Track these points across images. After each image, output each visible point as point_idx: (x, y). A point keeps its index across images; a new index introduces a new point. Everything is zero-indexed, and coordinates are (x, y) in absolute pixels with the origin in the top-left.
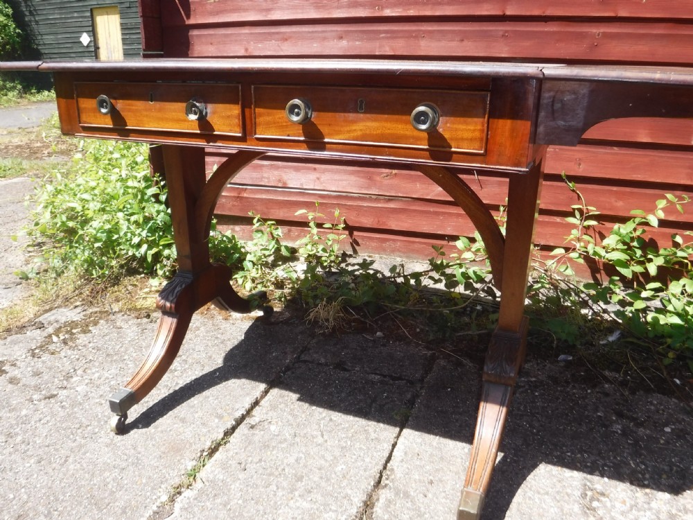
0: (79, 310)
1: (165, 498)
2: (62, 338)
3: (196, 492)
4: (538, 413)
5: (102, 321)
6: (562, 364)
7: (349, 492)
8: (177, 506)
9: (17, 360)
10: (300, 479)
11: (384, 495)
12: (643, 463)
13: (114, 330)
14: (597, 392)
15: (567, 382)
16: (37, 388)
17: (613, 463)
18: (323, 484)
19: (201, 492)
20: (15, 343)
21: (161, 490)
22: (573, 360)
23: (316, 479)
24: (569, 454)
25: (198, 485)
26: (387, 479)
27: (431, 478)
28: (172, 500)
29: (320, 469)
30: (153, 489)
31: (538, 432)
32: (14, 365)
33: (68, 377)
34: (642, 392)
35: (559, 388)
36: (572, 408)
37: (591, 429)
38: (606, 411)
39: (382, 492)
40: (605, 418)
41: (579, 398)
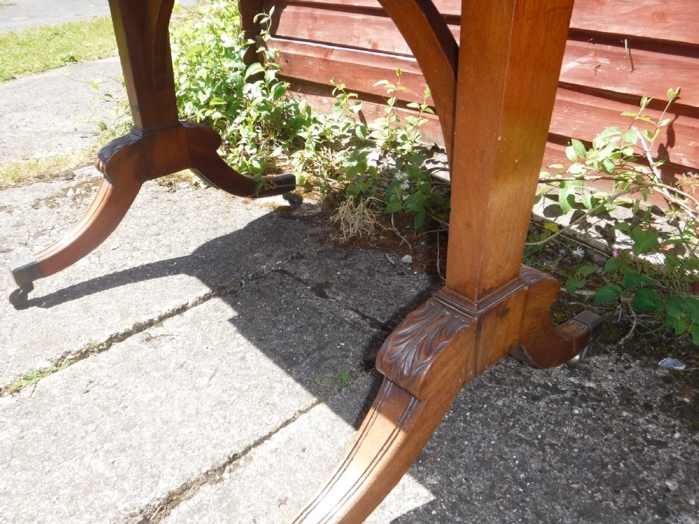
2: (77, 192)
3: (14, 401)
4: (552, 446)
6: (659, 373)
7: (167, 470)
9: (18, 207)
11: (207, 493)
15: (648, 407)
18: (148, 446)
19: (20, 402)
20: (33, 190)
22: (685, 372)
25: (24, 394)
26: (230, 471)
27: (289, 494)
29: (165, 422)
31: (527, 479)
32: (10, 211)
33: (40, 234)
35: (625, 414)
36: (624, 457)
37: (633, 509)
38: (687, 483)
39: (207, 488)
40: (674, 496)
41: (650, 442)
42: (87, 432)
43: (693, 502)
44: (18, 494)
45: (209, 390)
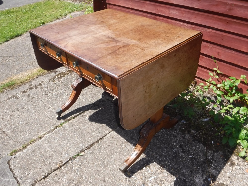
0: (66, 69)
1: (53, 128)
2: (58, 77)
3: (60, 129)
4: (156, 137)
5: (70, 74)
6: (181, 123)
7: (90, 141)
8: (54, 131)
9: (45, 82)
10: (82, 134)
11: (97, 144)
12: (170, 163)
13: (71, 77)
14: (182, 137)
15: (176, 130)
16: (45, 92)
17: (162, 160)
18: (86, 137)
19: (61, 129)
20: (47, 76)
22: (185, 123)
23: (85, 135)
24: (152, 152)
25: (61, 128)
26: (100, 141)
27: (110, 144)
28: (54, 129)
29: (88, 133)
30: (52, 125)
32: (44, 83)
33: (53, 90)
34: (197, 141)
35: (171, 131)
36: (168, 139)
37: (167, 147)
38: (178, 144)
39: (96, 144)
40: (175, 146)
41: (174, 136)
42: (75, 135)
43: (177, 147)
44: (65, 145)
45: (95, 127)
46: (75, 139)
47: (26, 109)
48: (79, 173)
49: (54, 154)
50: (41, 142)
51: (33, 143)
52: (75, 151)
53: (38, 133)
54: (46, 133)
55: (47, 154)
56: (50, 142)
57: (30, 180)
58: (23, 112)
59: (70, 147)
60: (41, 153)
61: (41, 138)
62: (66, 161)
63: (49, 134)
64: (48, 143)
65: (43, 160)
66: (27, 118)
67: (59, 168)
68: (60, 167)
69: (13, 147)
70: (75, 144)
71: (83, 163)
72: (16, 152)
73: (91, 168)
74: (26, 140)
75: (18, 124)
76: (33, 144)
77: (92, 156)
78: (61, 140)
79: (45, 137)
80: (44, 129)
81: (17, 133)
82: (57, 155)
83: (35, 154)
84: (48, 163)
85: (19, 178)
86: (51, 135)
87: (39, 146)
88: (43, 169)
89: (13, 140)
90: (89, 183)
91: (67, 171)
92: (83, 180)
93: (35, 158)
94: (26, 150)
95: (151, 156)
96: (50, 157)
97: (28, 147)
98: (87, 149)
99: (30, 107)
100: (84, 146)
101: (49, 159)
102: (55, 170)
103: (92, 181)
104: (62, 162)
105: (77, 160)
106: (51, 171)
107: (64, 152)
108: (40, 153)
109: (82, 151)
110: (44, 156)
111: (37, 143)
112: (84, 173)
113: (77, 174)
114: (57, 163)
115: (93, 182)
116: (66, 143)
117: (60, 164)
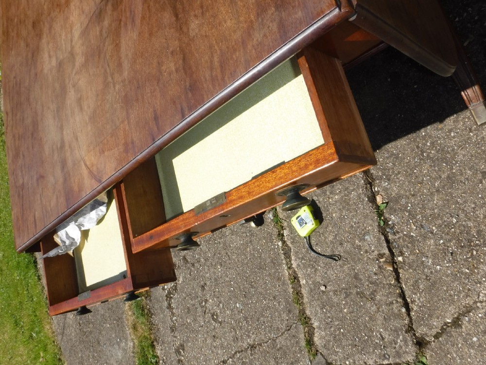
1: (280, 244)
3: (288, 229)
8: (289, 243)
21: (275, 241)
28: (284, 242)
30: (272, 242)
46: (330, 204)
47: (208, 283)
48: (434, 228)
49: (352, 266)
50: (307, 282)
51: (303, 299)
52: (366, 217)
53: (279, 279)
54: (287, 264)
55: (346, 280)
56: (315, 262)
57: (399, 341)
58: (214, 292)
59: (347, 222)
60: (337, 291)
61: (295, 278)
62: (385, 245)
63: (293, 258)
64: (316, 267)
65: (358, 293)
66: (232, 289)
67: (396, 267)
68: (393, 263)
69: (297, 342)
70: (344, 208)
71: (409, 208)
72: (310, 342)
73: (432, 193)
74: (290, 311)
75: (242, 312)
76: (306, 300)
77: (398, 179)
78: (320, 236)
79: (296, 270)
80: (275, 263)
81: (264, 322)
82: (359, 259)
83: (335, 306)
84: (370, 285)
85: (383, 360)
86: (296, 253)
87: (315, 289)
88: (382, 302)
89: (276, 337)
90: (474, 213)
91: (412, 253)
92: (458, 225)
93: (345, 310)
94: (313, 321)
95: (469, 25)
96: (356, 277)
97: (308, 312)
98: (370, 184)
99: (207, 273)
100: (361, 190)
101: (361, 280)
102: (398, 279)
103: (473, 206)
104: (381, 256)
105: (393, 217)
106: (396, 288)
107: (357, 241)
108: (335, 294)
109: (373, 199)
110: (347, 289)
111: (304, 291)
112: (439, 215)
113: (432, 233)
114: (380, 267)
115: (475, 203)
116: (332, 227)
117: (385, 262)
